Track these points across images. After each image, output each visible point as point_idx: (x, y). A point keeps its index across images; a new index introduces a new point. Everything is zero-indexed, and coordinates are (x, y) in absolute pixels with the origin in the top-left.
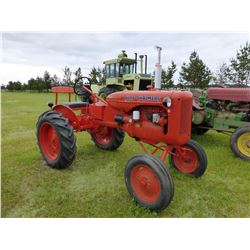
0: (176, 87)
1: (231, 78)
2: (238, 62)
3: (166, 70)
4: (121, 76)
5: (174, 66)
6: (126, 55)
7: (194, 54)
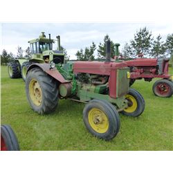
0: (96, 60)
1: (131, 54)
2: (136, 43)
3: (89, 49)
4: (41, 52)
5: (94, 46)
6: (44, 36)
7: (107, 37)
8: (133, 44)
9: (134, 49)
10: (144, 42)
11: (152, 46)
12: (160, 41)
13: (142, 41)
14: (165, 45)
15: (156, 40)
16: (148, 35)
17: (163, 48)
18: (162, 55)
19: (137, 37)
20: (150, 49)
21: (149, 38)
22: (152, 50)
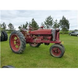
8: (45, 23)
9: (45, 25)
10: (50, 22)
11: (53, 24)
12: (57, 22)
13: (49, 22)
14: (59, 24)
15: (55, 22)
16: (52, 19)
17: (58, 25)
18: (58, 29)
19: (47, 20)
20: (53, 25)
21: (52, 21)
22: (54, 26)
